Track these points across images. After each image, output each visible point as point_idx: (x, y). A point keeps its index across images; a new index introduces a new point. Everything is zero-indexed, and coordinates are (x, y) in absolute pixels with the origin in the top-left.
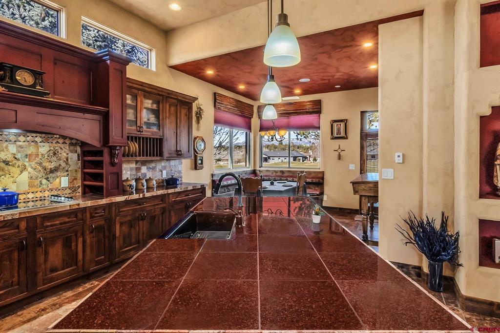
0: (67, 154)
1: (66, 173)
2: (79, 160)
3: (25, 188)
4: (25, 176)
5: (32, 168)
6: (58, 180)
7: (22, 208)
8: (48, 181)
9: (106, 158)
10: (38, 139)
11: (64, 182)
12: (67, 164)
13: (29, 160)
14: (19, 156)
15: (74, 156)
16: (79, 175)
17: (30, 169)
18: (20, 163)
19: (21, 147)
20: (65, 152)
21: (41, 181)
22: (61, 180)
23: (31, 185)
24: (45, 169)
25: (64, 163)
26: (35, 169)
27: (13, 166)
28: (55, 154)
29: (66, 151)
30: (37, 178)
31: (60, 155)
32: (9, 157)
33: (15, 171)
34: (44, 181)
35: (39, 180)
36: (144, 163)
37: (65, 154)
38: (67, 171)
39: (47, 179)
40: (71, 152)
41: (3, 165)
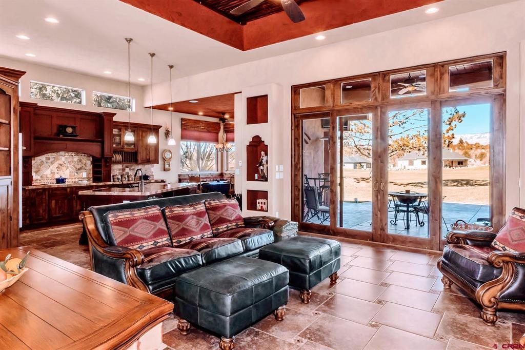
1: (85, 171)
2: (91, 164)
4: (68, 171)
6: (81, 174)
7: (67, 183)
9: (103, 163)
10: (73, 154)
11: (85, 175)
12: (86, 166)
13: (70, 164)
14: (65, 162)
15: (89, 163)
16: (91, 172)
17: (70, 168)
18: (66, 165)
19: (66, 158)
21: (74, 174)
22: (83, 174)
23: (70, 176)
24: (76, 168)
25: (84, 166)
26: (72, 168)
27: (63, 166)
28: (80, 161)
29: (85, 159)
30: (73, 172)
31: (83, 162)
32: (62, 163)
33: (64, 168)
34: (76, 174)
36: (127, 167)
37: (85, 161)
38: (86, 169)
39: (77, 173)
40: (88, 160)
41: (60, 166)
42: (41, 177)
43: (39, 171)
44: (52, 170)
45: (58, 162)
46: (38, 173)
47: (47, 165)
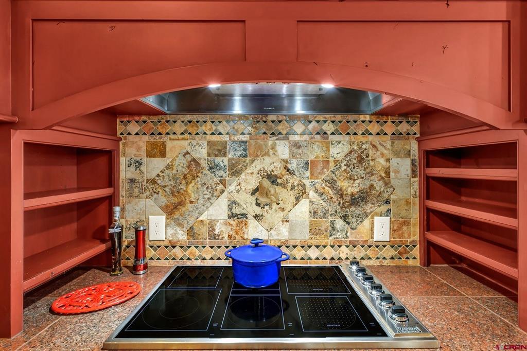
0: (388, 160)
1: (384, 208)
2: (414, 175)
3: (304, 235)
4: (303, 210)
5: (316, 191)
6: (367, 222)
8: (348, 223)
10: (329, 128)
11: (381, 228)
12: (386, 184)
14: (293, 165)
15: (402, 167)
16: (415, 216)
17: (312, 194)
18: (294, 180)
19: (297, 145)
20: (383, 155)
21: (332, 223)
22: (372, 224)
23: (314, 231)
24: (342, 196)
25: (381, 183)
26: (322, 194)
27: (284, 186)
28: (361, 160)
29: (385, 152)
30: (325, 215)
31: (372, 163)
32: (277, 168)
33: (287, 196)
34: (339, 224)
35: (330, 219)
37: (382, 161)
38: (387, 202)
39: (345, 218)
40: (397, 154)
41: (267, 183)
42: (191, 232)
43: (181, 204)
44: (233, 203)
45: (258, 165)
46: (177, 215)
47: (212, 179)
